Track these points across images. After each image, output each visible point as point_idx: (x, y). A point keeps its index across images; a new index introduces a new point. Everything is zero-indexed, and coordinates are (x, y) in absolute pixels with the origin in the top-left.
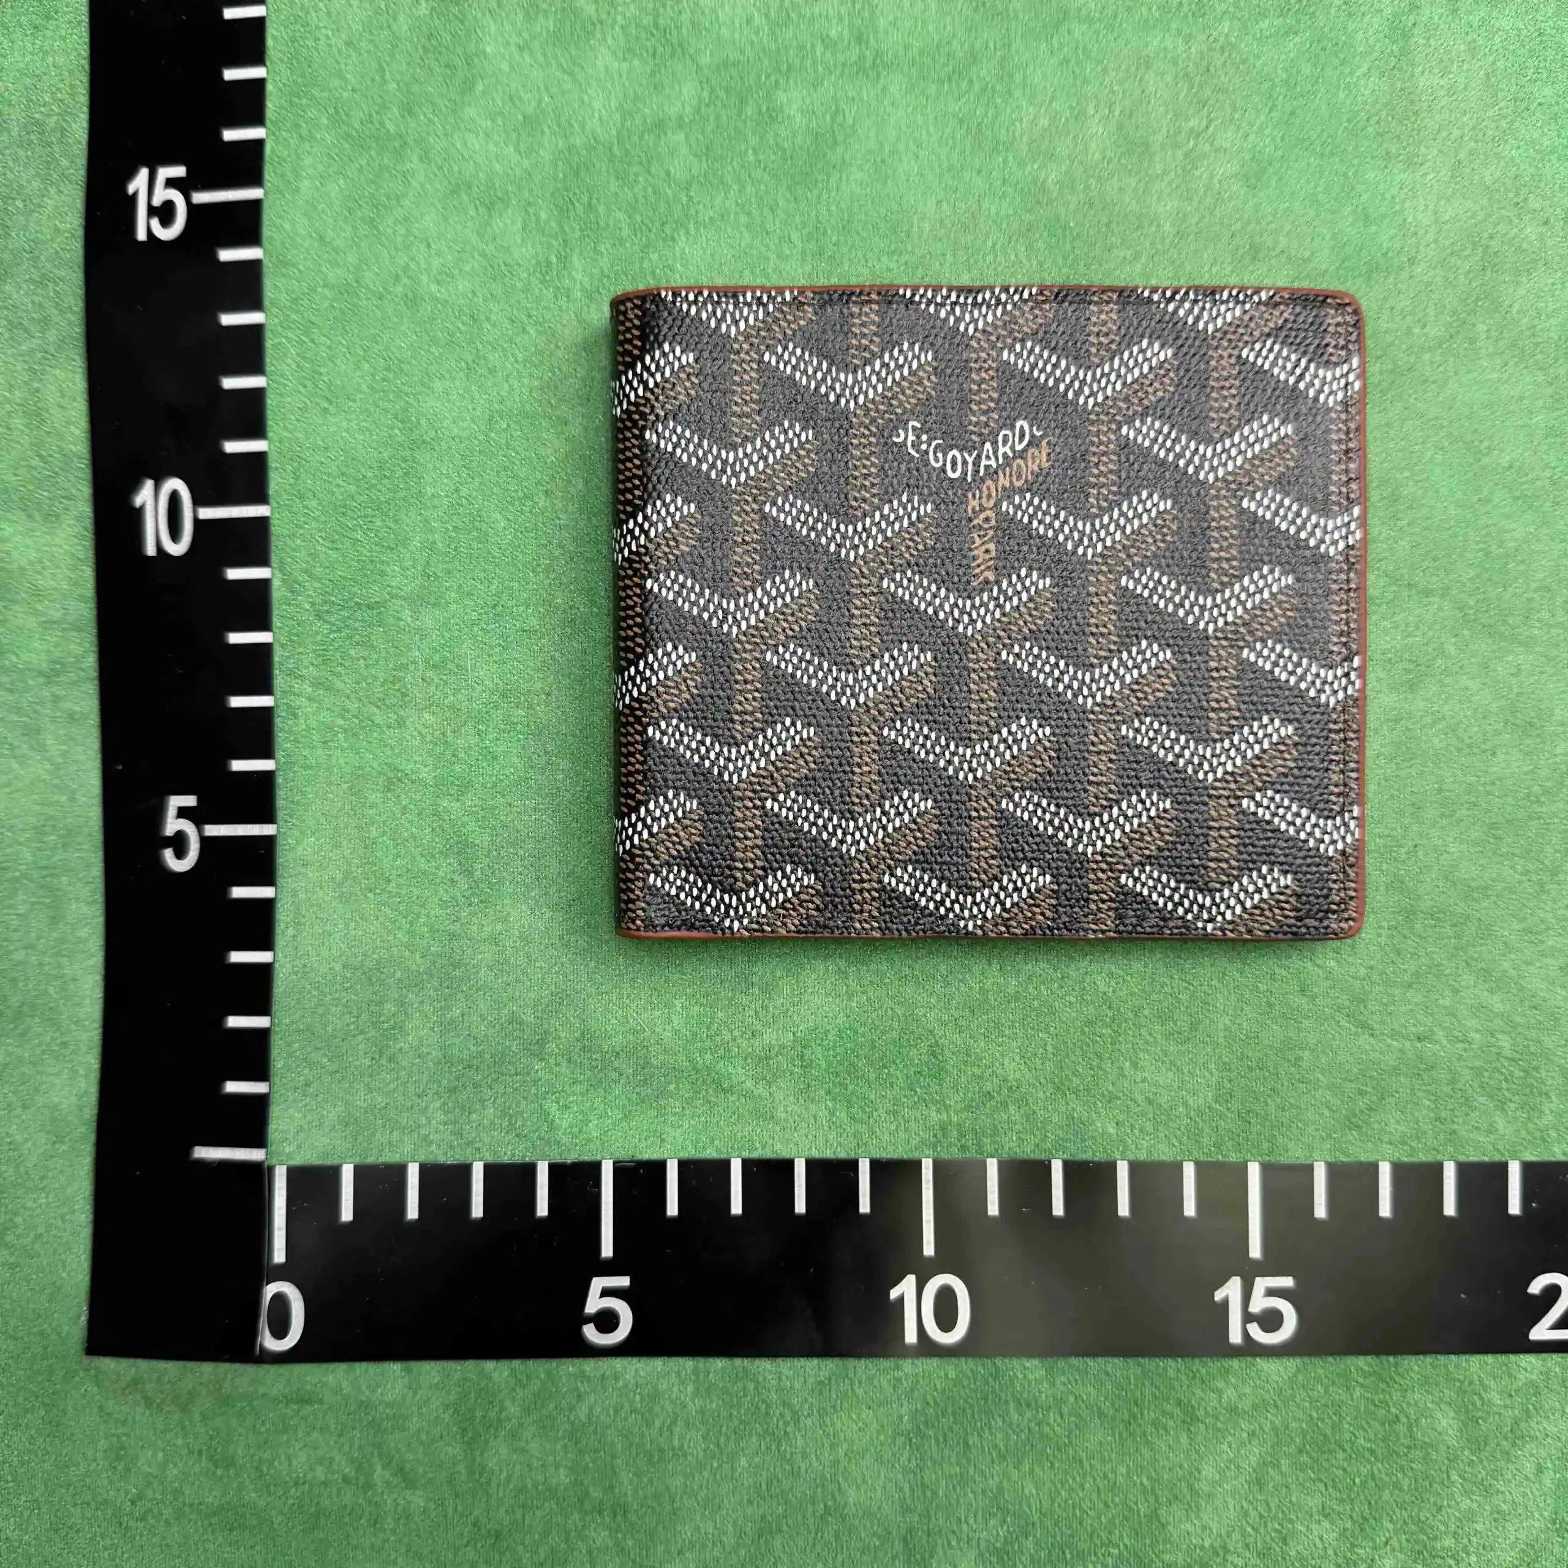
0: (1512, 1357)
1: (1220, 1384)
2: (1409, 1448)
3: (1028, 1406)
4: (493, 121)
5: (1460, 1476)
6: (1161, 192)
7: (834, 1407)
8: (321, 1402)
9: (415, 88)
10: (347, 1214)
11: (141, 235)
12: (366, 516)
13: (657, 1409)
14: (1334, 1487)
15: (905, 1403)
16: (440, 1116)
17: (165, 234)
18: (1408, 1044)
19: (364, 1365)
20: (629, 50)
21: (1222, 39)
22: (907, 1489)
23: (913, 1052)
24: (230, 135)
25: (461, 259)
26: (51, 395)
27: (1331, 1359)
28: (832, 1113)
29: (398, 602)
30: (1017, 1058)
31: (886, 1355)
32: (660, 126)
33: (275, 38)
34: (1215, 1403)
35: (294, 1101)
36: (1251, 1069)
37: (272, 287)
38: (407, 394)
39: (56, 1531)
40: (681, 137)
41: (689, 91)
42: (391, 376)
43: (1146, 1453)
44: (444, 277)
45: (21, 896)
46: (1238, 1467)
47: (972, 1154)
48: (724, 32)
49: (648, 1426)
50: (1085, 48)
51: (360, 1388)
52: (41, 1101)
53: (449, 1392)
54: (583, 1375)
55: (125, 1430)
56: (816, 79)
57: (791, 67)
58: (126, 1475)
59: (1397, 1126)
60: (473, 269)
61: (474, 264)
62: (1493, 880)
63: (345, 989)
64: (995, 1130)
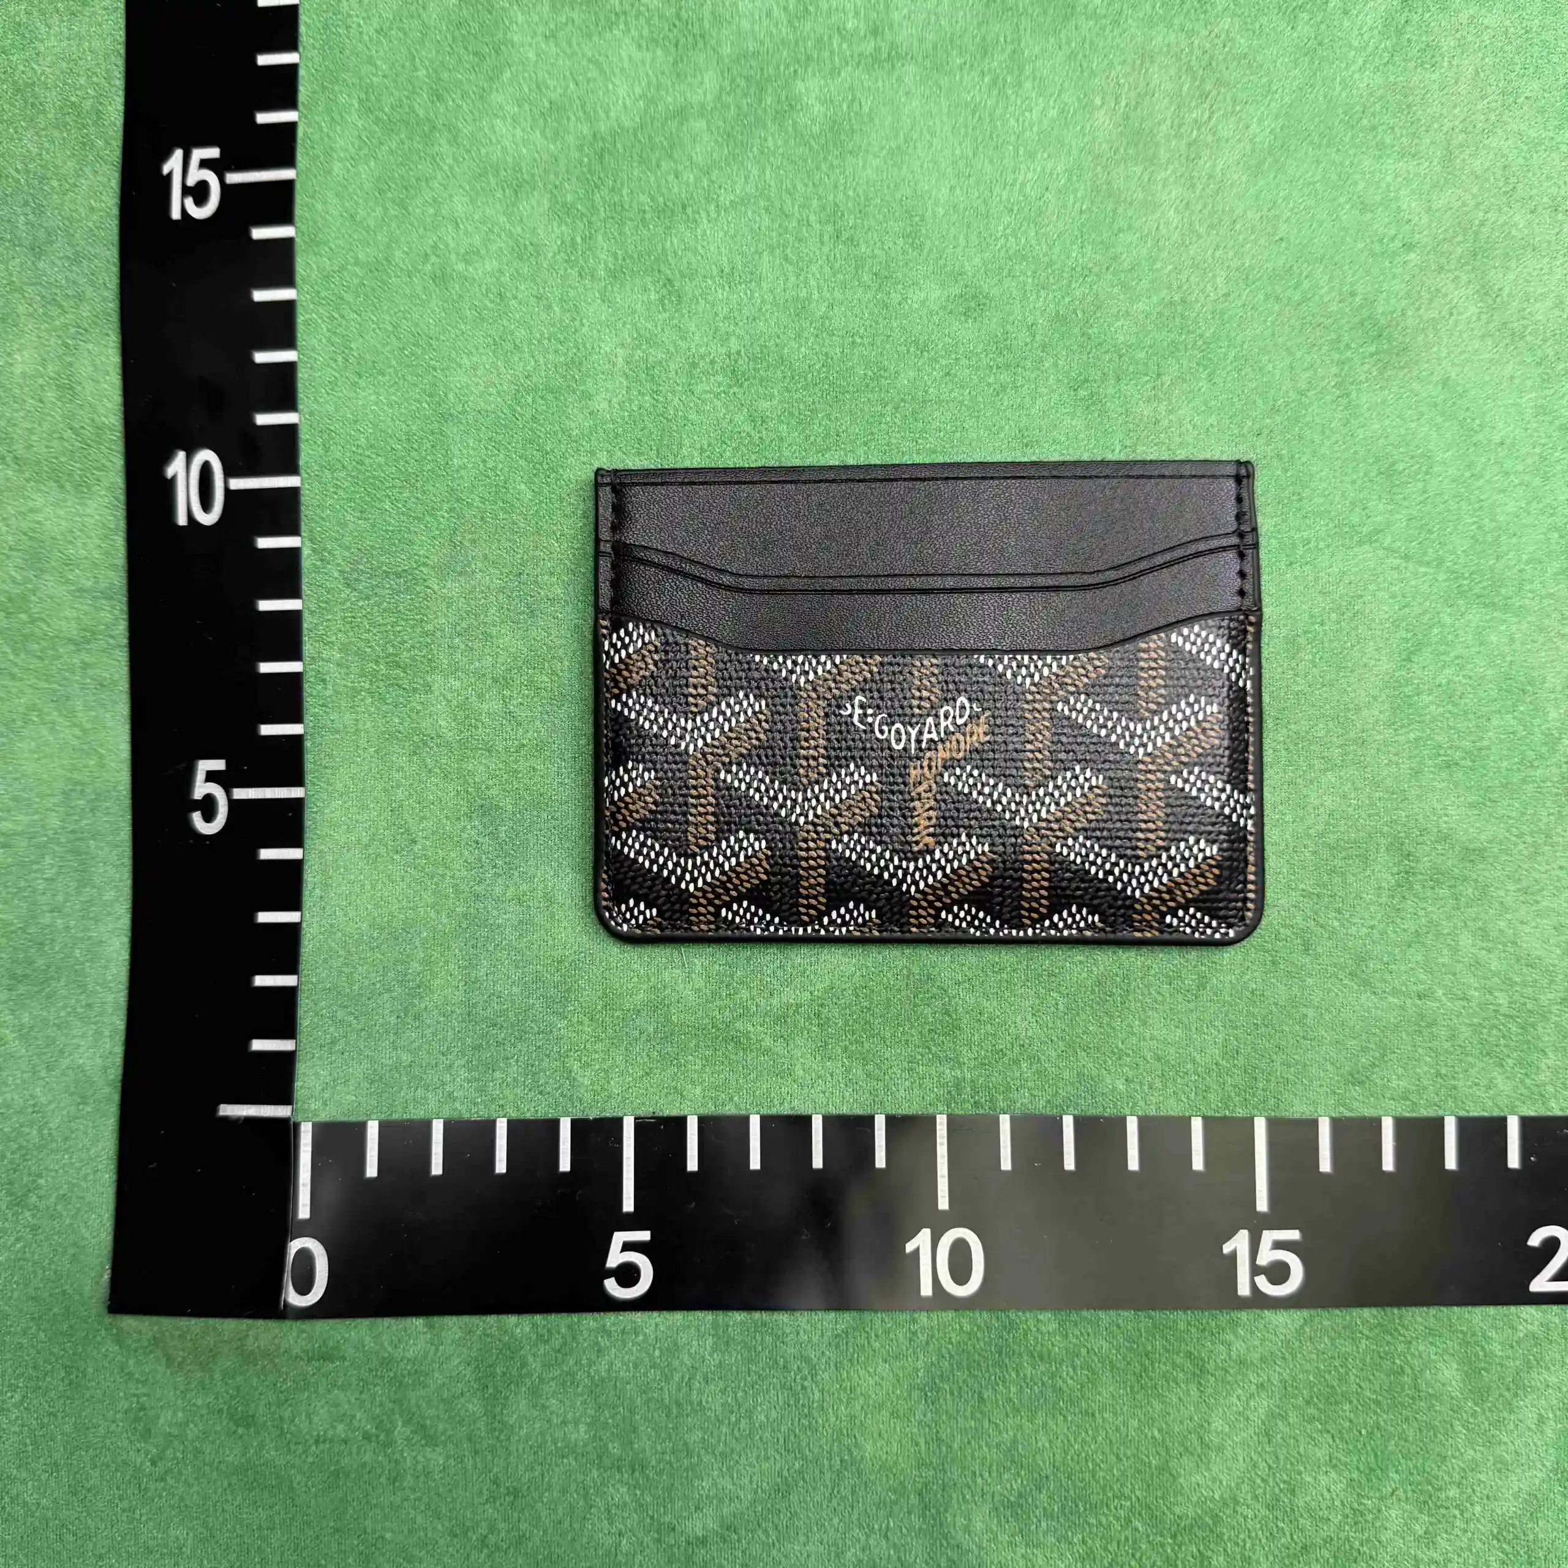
0: (1513, 1309)
1: (1230, 1337)
2: (1413, 1398)
3: (1042, 1358)
4: (520, 106)
5: (1463, 1426)
6: (1166, 180)
7: (851, 1361)
8: (344, 1358)
9: (445, 75)
10: (371, 1170)
11: (176, 214)
12: (395, 487)
13: (676, 1363)
14: (1341, 1439)
15: (921, 1357)
16: (464, 1074)
17: (200, 213)
18: (1409, 1002)
19: (387, 1321)
20: (655, 41)
21: (1223, 35)
22: (922, 1441)
23: (928, 1011)
24: (263, 118)
25: (490, 239)
26: (84, 369)
27: (1337, 1312)
28: (848, 1071)
29: (425, 570)
30: (1029, 1017)
31: (902, 1310)
32: (681, 114)
33: (308, 26)
34: (1223, 1356)
35: (320, 1058)
36: (1257, 1026)
37: (302, 265)
38: (435, 369)
39: (75, 1494)
41: (710, 80)
42: (420, 352)
43: (1158, 1406)
44: (469, 256)
45: (48, 860)
46: (1248, 1419)
47: (984, 1111)
48: (746, 25)
49: (667, 1381)
50: (1092, 42)
51: (382, 1344)
52: (65, 1062)
53: (470, 1349)
54: (603, 1330)
55: (145, 1390)
56: (833, 69)
57: (809, 58)
58: (146, 1435)
59: (1399, 1084)
60: (500, 249)
61: (501, 244)
62: (1490, 842)
63: (372, 949)
64: (1008, 1086)
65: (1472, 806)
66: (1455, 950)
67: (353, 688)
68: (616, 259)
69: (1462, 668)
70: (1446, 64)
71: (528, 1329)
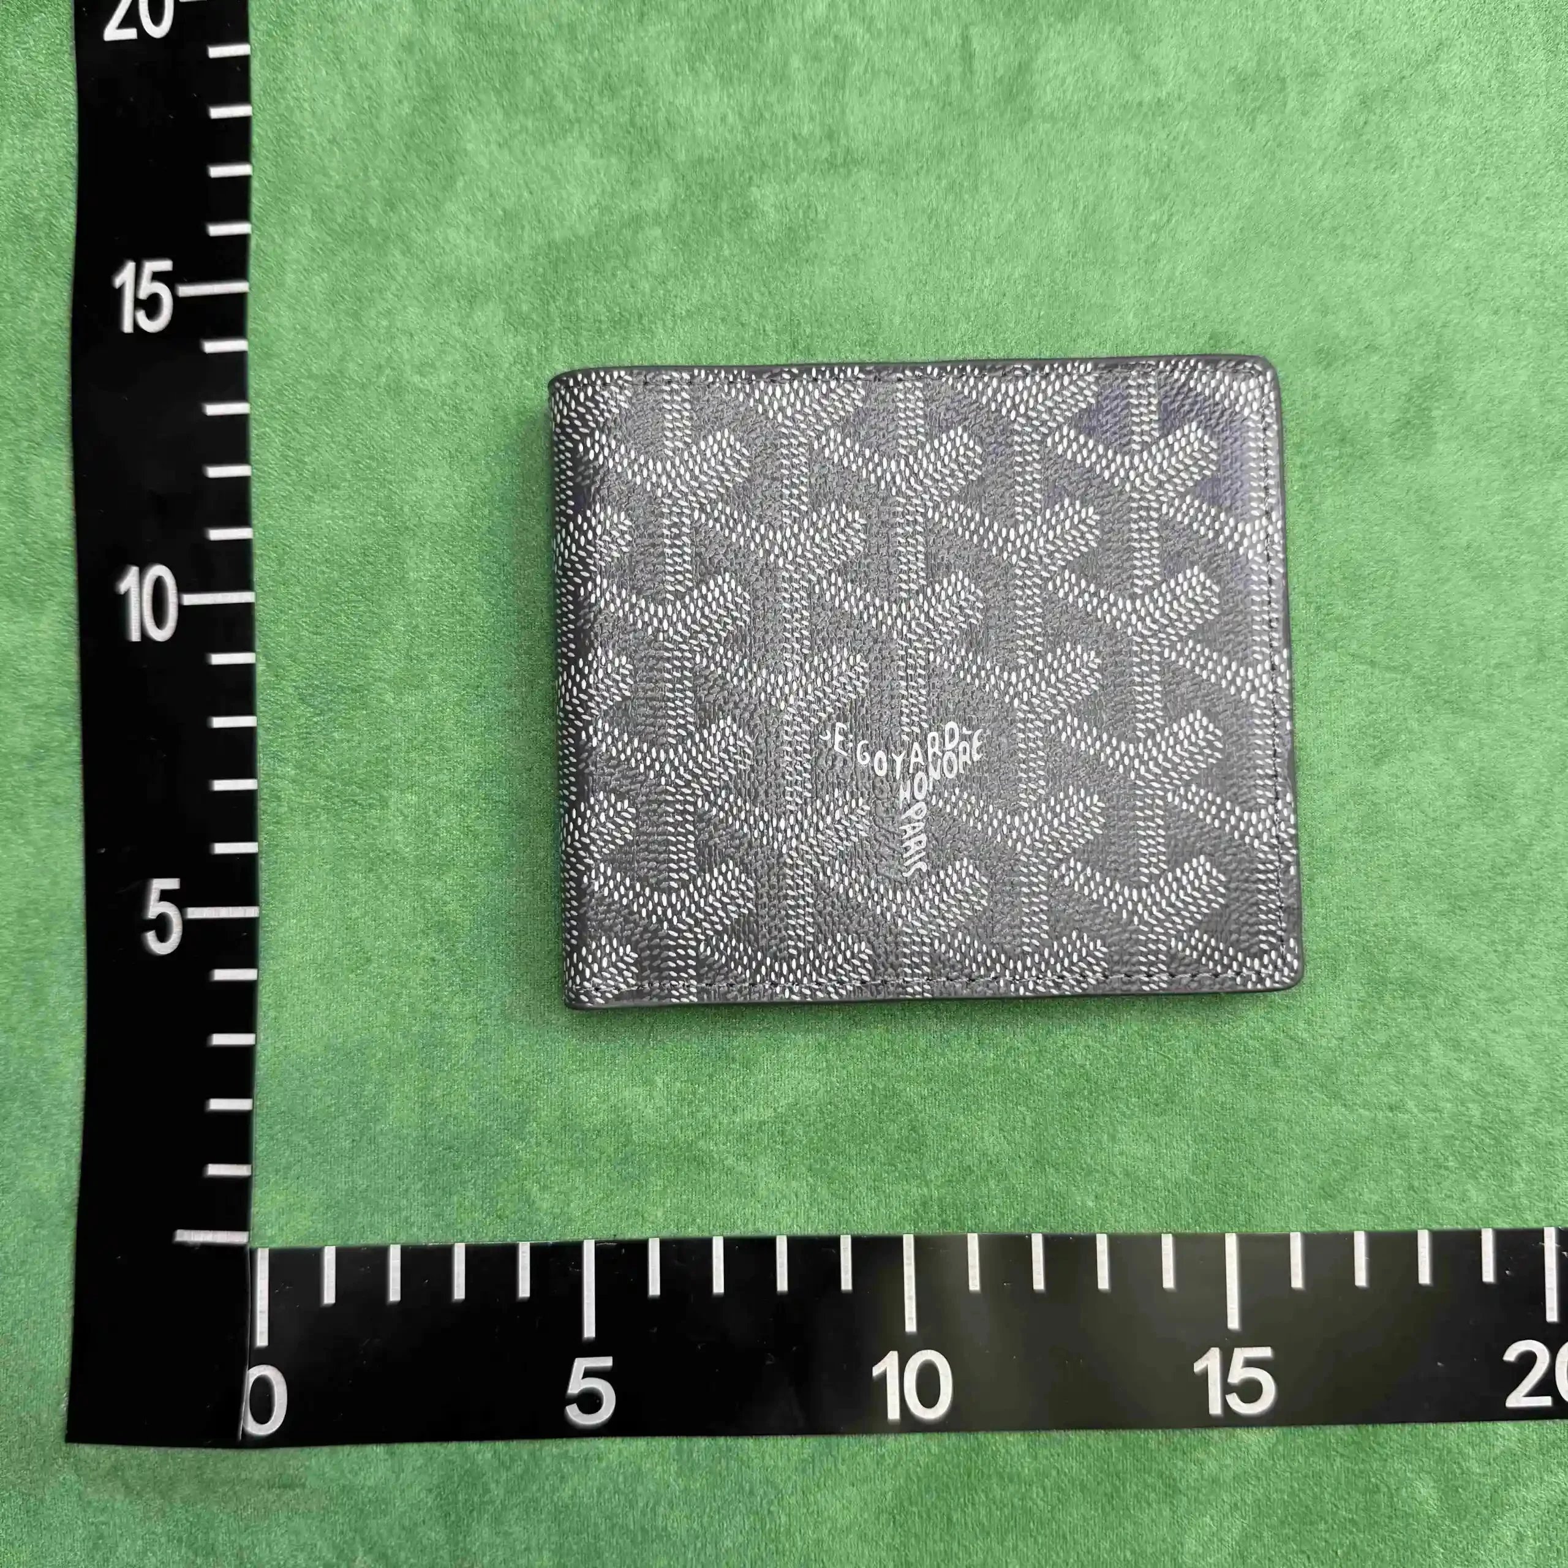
0: (1489, 1425)
1: (1202, 1456)
2: (1390, 1518)
3: (1011, 1480)
4: (473, 215)
5: (1441, 1545)
6: (1125, 284)
7: (818, 1485)
8: (303, 1486)
9: (398, 184)
10: (329, 1297)
11: (127, 327)
12: (349, 601)
13: (640, 1489)
14: (1317, 1559)
15: (889, 1479)
16: (421, 1198)
17: (151, 326)
18: (1380, 1115)
19: (347, 1449)
20: (608, 148)
21: (1182, 138)
23: (893, 1128)
24: (216, 230)
25: (444, 352)
26: (36, 481)
27: (1310, 1429)
28: (813, 1190)
29: (381, 685)
30: (996, 1132)
31: (867, 1431)
32: (636, 221)
33: (260, 136)
34: (1196, 1475)
35: (276, 1182)
36: (1227, 1140)
37: (256, 378)
38: (390, 483)
40: (658, 232)
41: (665, 186)
42: (374, 465)
43: (1130, 1529)
44: (424, 368)
46: (1221, 1540)
47: (952, 1230)
48: (700, 131)
49: (632, 1507)
50: (1049, 146)
51: (343, 1472)
52: (22, 1184)
53: (432, 1475)
54: (566, 1456)
55: (104, 1519)
56: (789, 176)
57: (764, 164)
59: (1371, 1196)
60: (455, 361)
61: (456, 356)
62: (1460, 951)
63: (326, 1071)
64: (976, 1204)
65: (1442, 914)
66: (1426, 1061)
67: (308, 805)
70: (1406, 165)
71: (489, 1455)
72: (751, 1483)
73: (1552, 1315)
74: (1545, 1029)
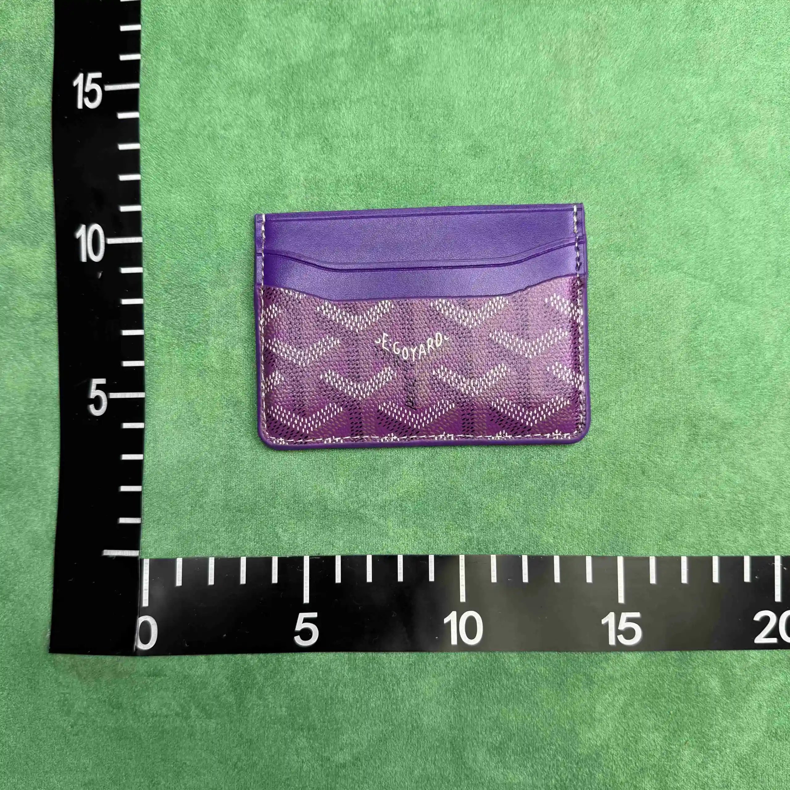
0: (746, 652)
1: (604, 665)
2: (697, 696)
3: (511, 676)
4: (251, 51)
5: (721, 710)
6: (575, 87)
7: (417, 677)
8: (165, 675)
9: (214, 36)
10: (179, 583)
11: (80, 106)
12: (189, 243)
13: (330, 678)
14: (661, 716)
15: (452, 675)
16: (225, 535)
17: (92, 106)
18: (695, 499)
19: (187, 657)
20: (318, 18)
21: (604, 14)
22: (452, 717)
23: (455, 503)
24: (123, 58)
25: (236, 118)
26: (34, 183)
27: (658, 653)
28: (416, 533)
29: (205, 284)
30: (506, 506)
31: (442, 651)
32: (332, 54)
33: (145, 11)
34: (602, 675)
35: (153, 527)
36: (619, 511)
37: (144, 131)
38: (209, 183)
39: (33, 742)
40: (342, 59)
41: (347, 37)
42: (202, 175)
43: (569, 699)
44: (226, 126)
45: (19, 429)
46: (614, 706)
47: (484, 553)
48: (364, 9)
49: (326, 687)
50: (538, 18)
51: (184, 668)
52: (28, 529)
53: (228, 670)
54: (294, 662)
55: (68, 691)
56: (408, 32)
57: (396, 26)
58: (68, 713)
59: (690, 539)
60: (242, 124)
61: (242, 121)
62: (736, 419)
63: (179, 473)
64: (495, 541)
65: (727, 401)
66: (718, 473)
67: (169, 343)
68: (300, 128)
69: (722, 332)
70: (716, 29)
71: (256, 661)
72: (384, 675)
73: (778, 598)
74: (777, 458)
